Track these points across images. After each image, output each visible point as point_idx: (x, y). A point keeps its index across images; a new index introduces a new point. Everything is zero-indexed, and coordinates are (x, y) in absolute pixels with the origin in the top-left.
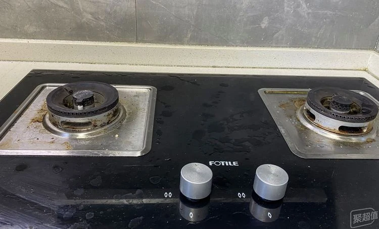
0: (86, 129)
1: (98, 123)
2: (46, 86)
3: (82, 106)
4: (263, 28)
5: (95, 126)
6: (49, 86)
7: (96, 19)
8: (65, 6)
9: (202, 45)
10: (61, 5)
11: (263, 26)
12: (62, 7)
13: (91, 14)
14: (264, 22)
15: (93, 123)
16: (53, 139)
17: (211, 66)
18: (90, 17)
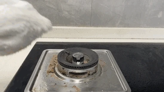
0: (84, 77)
1: (91, 73)
2: (48, 51)
3: (79, 62)
4: (159, 17)
5: (89, 75)
6: (50, 51)
7: (70, 14)
8: (54, 7)
9: (125, 27)
10: (51, 7)
11: (159, 16)
12: (52, 8)
13: (67, 11)
14: (160, 14)
15: (88, 72)
16: (65, 83)
17: (131, 38)
18: (67, 13)
